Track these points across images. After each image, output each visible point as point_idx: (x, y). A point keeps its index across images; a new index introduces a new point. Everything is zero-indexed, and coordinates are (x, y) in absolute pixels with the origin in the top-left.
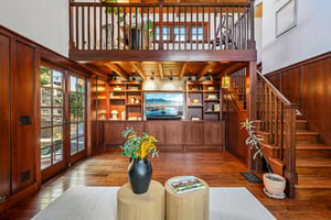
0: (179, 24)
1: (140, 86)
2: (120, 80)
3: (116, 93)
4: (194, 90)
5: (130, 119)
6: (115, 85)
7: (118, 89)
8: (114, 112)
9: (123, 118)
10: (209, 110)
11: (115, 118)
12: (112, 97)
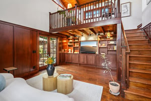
0: (96, 9)
1: (78, 39)
2: (71, 37)
3: (70, 43)
4: (103, 39)
5: (75, 53)
6: (70, 40)
7: (71, 41)
8: (70, 50)
9: (72, 52)
10: (111, 49)
11: (70, 52)
12: (69, 44)
